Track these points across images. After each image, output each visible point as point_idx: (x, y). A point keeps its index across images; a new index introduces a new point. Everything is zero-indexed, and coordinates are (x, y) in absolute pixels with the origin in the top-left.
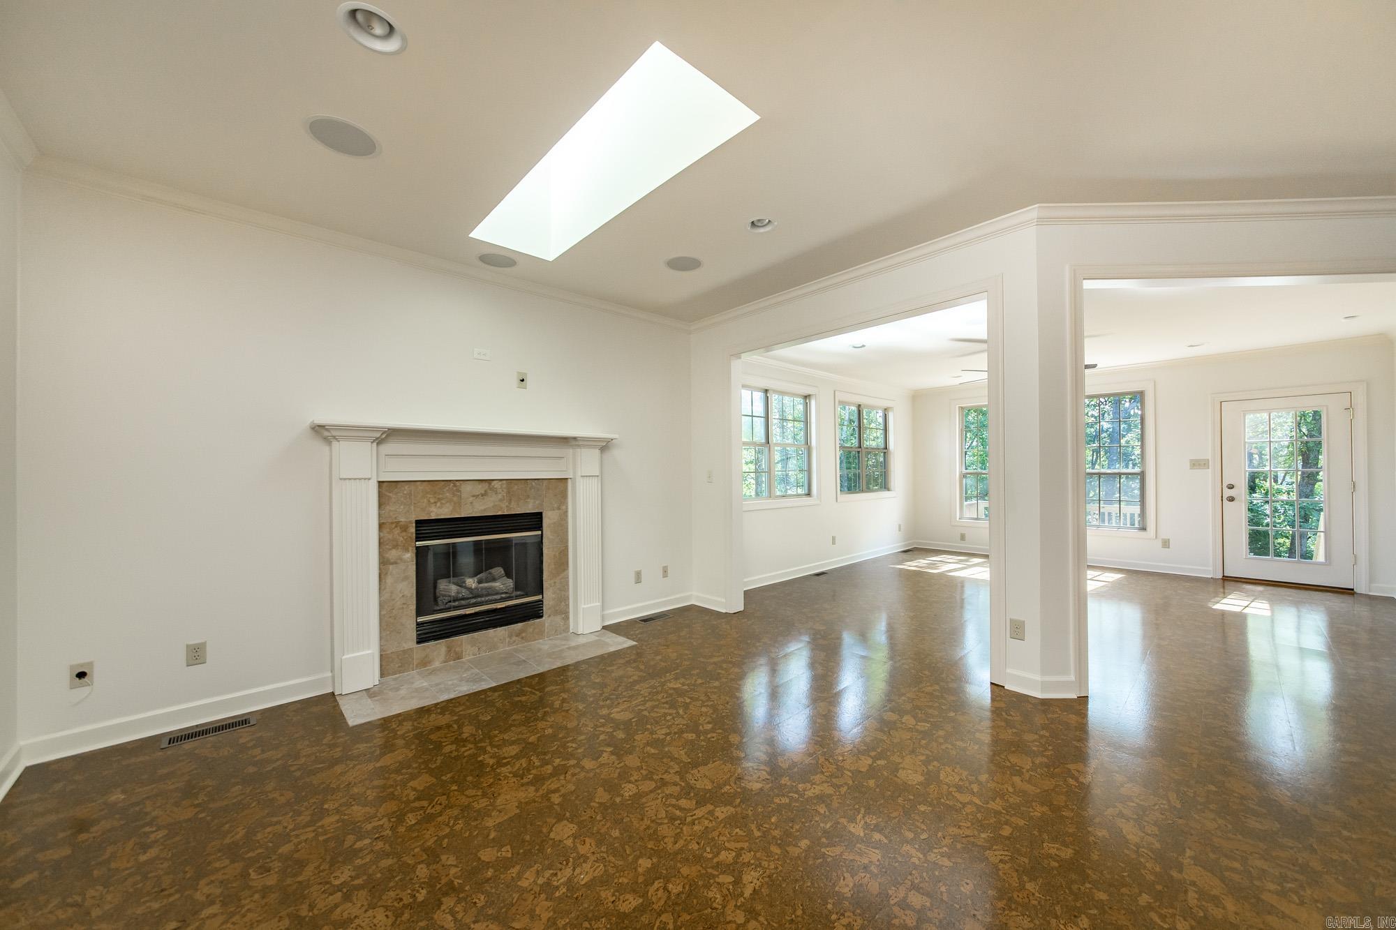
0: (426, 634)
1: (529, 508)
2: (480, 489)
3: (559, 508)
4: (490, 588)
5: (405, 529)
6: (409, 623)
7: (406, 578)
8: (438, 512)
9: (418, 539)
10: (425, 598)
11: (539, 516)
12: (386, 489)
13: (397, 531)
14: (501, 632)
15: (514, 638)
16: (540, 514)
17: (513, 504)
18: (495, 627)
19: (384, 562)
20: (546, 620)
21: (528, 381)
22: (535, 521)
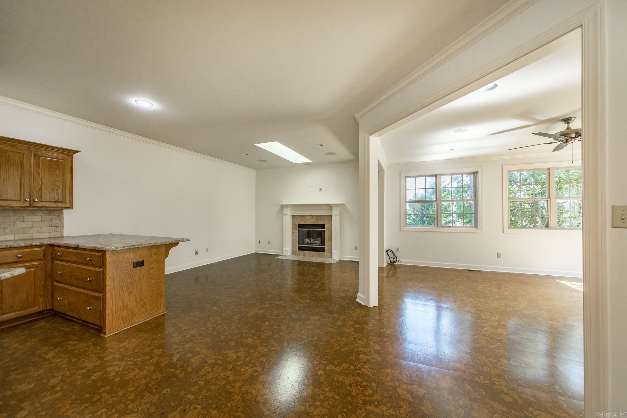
0: (300, 249)
1: (321, 223)
2: (310, 218)
3: (329, 224)
4: (315, 242)
5: (296, 225)
6: (297, 245)
7: (296, 236)
8: (302, 222)
9: (299, 228)
10: (301, 241)
11: (324, 225)
12: (293, 217)
13: (295, 226)
14: (314, 253)
15: (317, 255)
16: (325, 225)
17: (318, 222)
18: (313, 251)
19: (293, 232)
20: (326, 253)
21: (322, 190)
22: (323, 226)
